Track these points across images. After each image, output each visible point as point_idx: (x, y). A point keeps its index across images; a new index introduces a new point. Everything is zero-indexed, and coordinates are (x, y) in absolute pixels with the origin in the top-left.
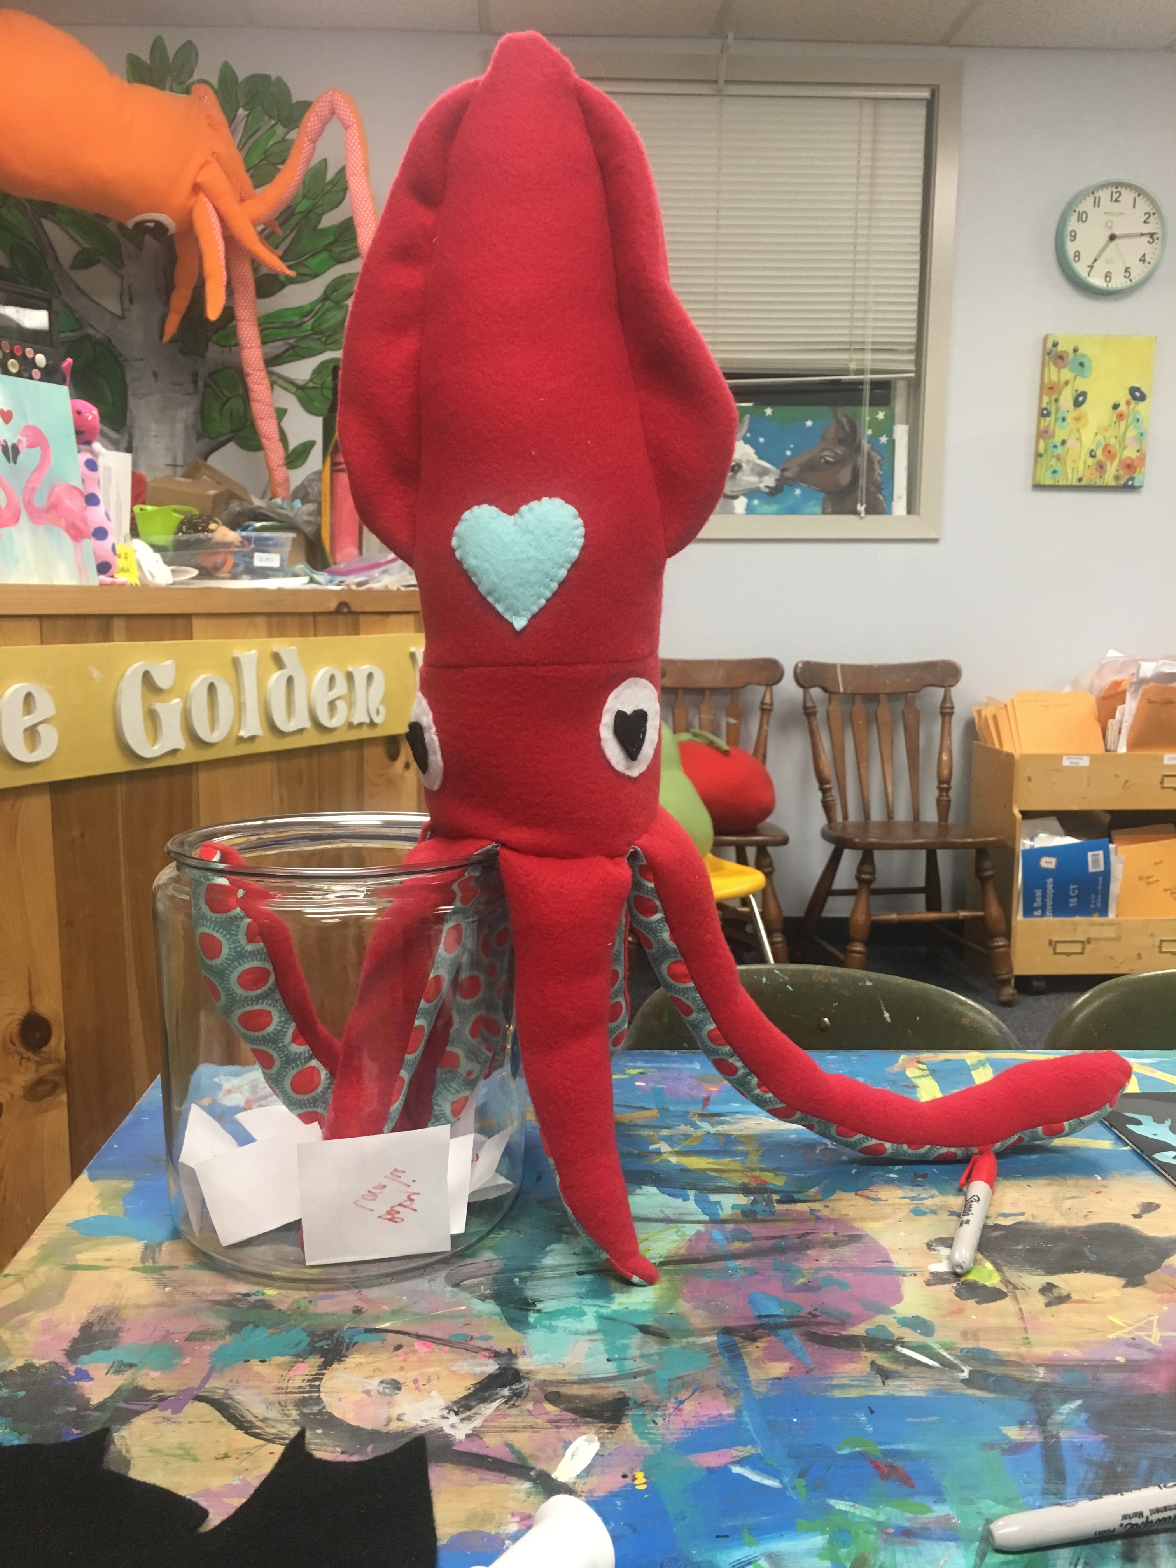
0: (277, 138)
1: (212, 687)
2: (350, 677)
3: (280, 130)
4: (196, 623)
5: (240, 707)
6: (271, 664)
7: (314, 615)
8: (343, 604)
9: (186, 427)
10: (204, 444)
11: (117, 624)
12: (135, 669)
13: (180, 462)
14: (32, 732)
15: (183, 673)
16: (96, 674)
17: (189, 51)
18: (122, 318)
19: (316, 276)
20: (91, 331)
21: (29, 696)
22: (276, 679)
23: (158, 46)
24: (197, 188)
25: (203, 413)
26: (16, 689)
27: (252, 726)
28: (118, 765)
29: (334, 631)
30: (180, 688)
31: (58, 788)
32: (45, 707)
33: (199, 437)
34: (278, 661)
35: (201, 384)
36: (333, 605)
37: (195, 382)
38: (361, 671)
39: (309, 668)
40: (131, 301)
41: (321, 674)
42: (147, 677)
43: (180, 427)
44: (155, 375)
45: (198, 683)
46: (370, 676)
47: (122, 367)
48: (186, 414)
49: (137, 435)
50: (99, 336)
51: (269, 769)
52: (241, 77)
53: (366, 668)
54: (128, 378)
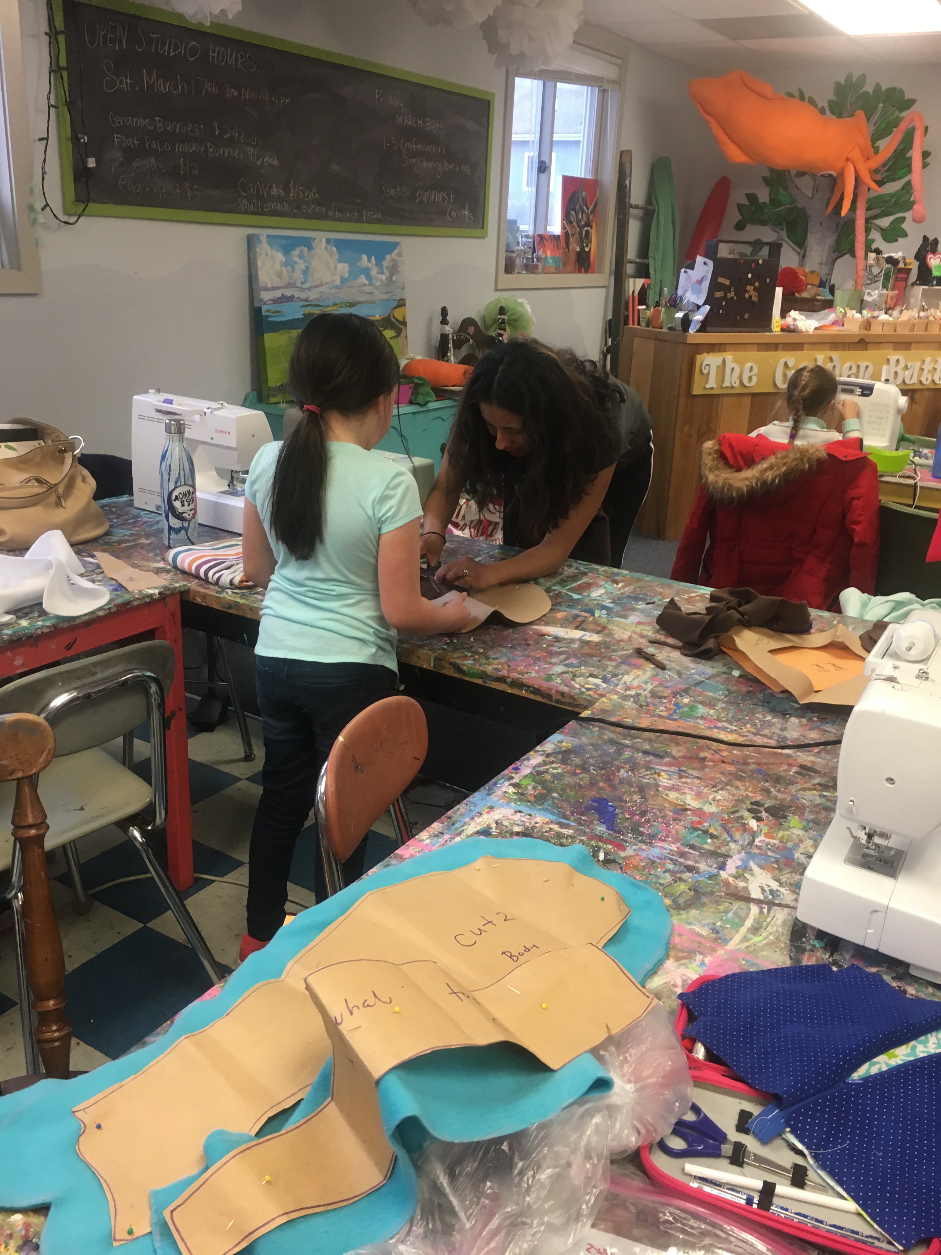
2: (858, 367)
3: (897, 112)
4: (805, 346)
6: (828, 361)
7: (850, 343)
9: (830, 247)
10: (834, 256)
11: (780, 346)
12: (783, 361)
13: (824, 262)
14: (750, 379)
16: (771, 361)
17: (862, 79)
18: (812, 198)
19: (900, 179)
20: (798, 205)
21: (751, 368)
23: (849, 77)
24: (848, 159)
25: (838, 241)
26: (749, 365)
28: (771, 390)
29: (856, 349)
31: (754, 395)
32: (755, 371)
33: (834, 252)
34: (831, 360)
35: (840, 227)
36: (857, 340)
38: (863, 365)
39: (843, 362)
40: (817, 191)
41: (847, 365)
42: (786, 363)
43: (827, 247)
44: (821, 224)
46: (867, 367)
47: (807, 220)
48: (830, 241)
49: (808, 249)
50: (801, 207)
53: (866, 364)
54: (809, 224)
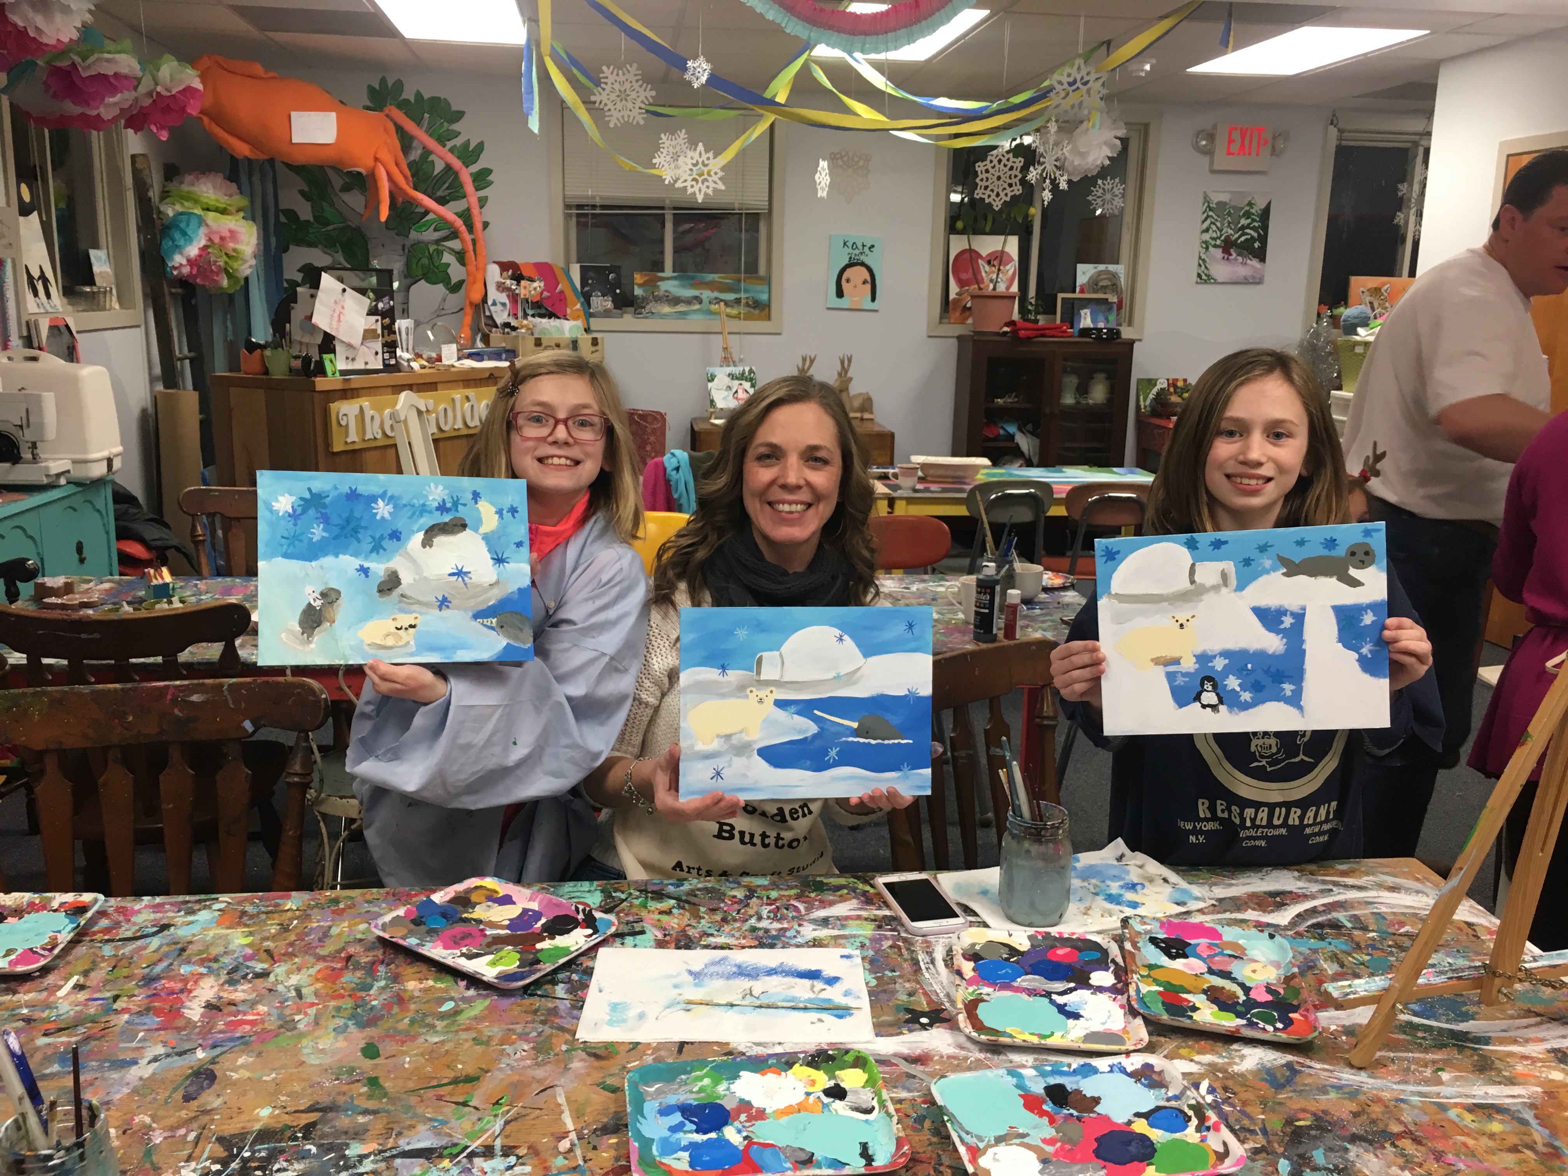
0: (444, 129)
1: (445, 410)
5: (455, 417)
6: (465, 400)
8: (491, 374)
11: (415, 387)
15: (436, 404)
17: (399, 85)
20: (351, 224)
22: (467, 405)
23: (383, 81)
24: (376, 158)
25: (408, 265)
26: (388, 411)
27: (459, 425)
30: (435, 411)
33: (406, 277)
34: (468, 399)
35: (406, 251)
36: (487, 375)
37: (403, 249)
39: (479, 401)
44: (384, 245)
45: (441, 407)
47: (366, 241)
50: (355, 226)
51: (464, 442)
52: (426, 96)
54: (370, 246)
